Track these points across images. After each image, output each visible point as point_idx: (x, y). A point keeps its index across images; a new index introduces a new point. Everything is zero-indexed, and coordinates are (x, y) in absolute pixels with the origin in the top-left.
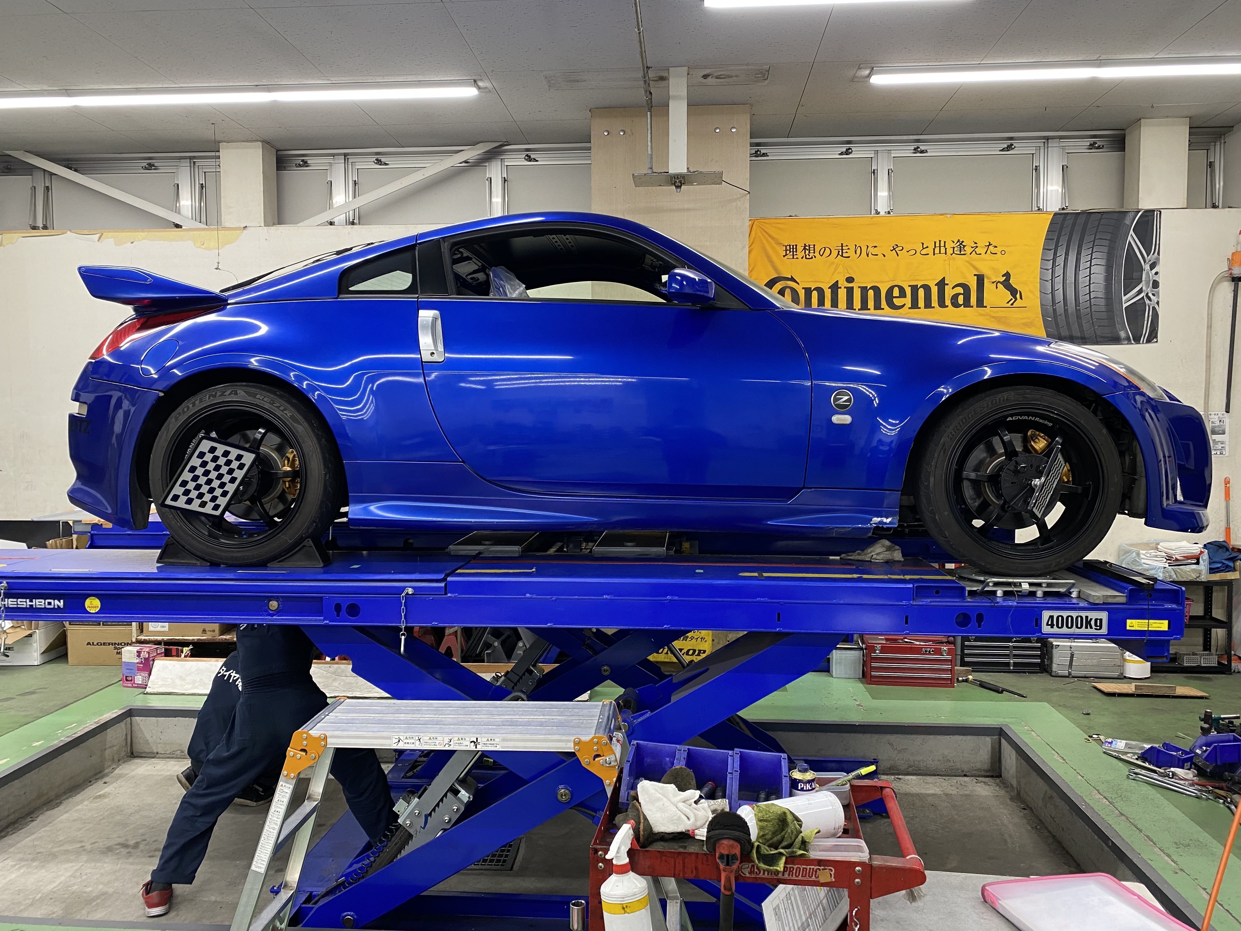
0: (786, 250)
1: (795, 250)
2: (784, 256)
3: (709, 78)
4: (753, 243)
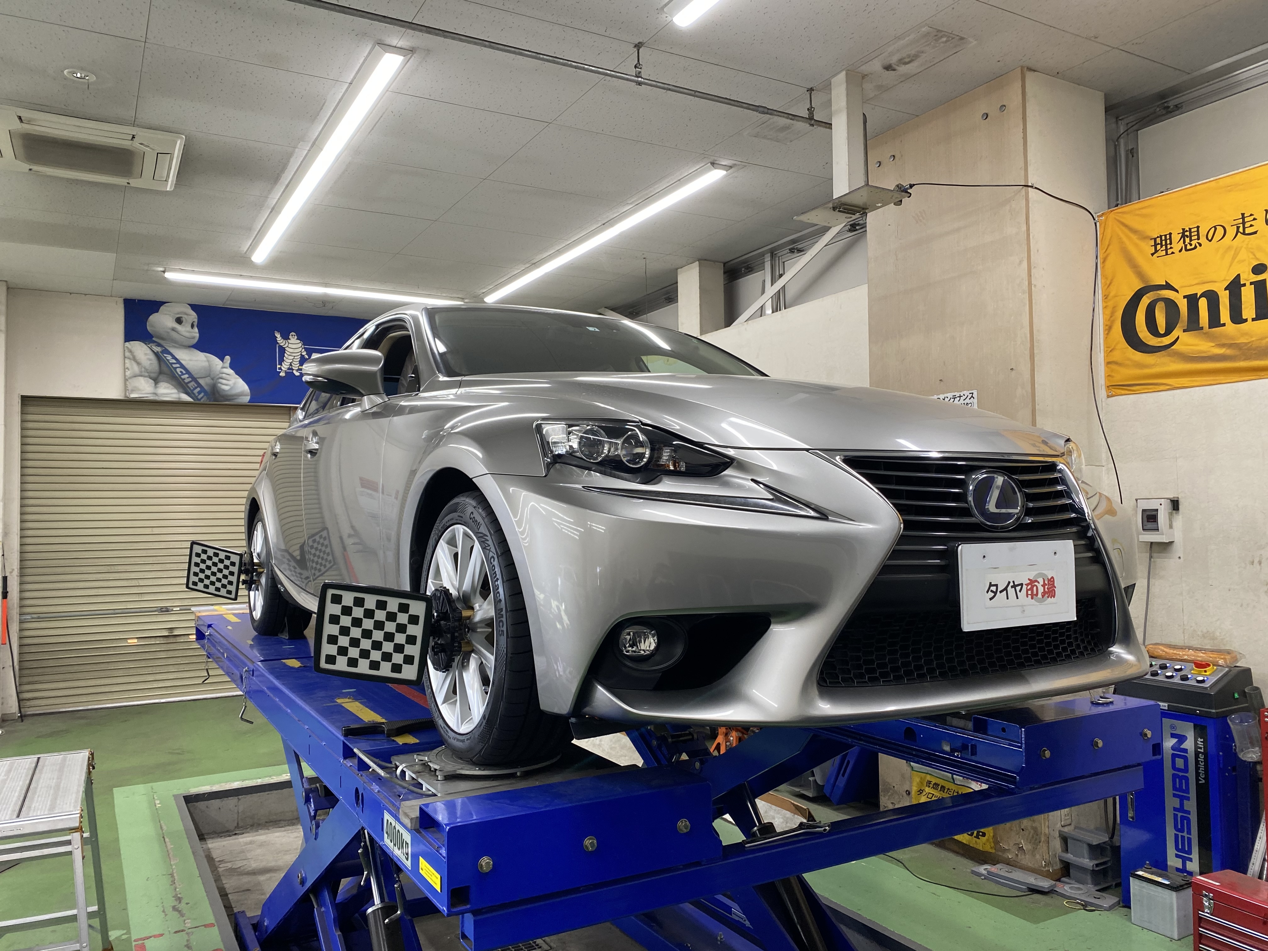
0: (1155, 245)
1: (1168, 242)
2: (1152, 254)
3: (897, 68)
4: (1109, 245)
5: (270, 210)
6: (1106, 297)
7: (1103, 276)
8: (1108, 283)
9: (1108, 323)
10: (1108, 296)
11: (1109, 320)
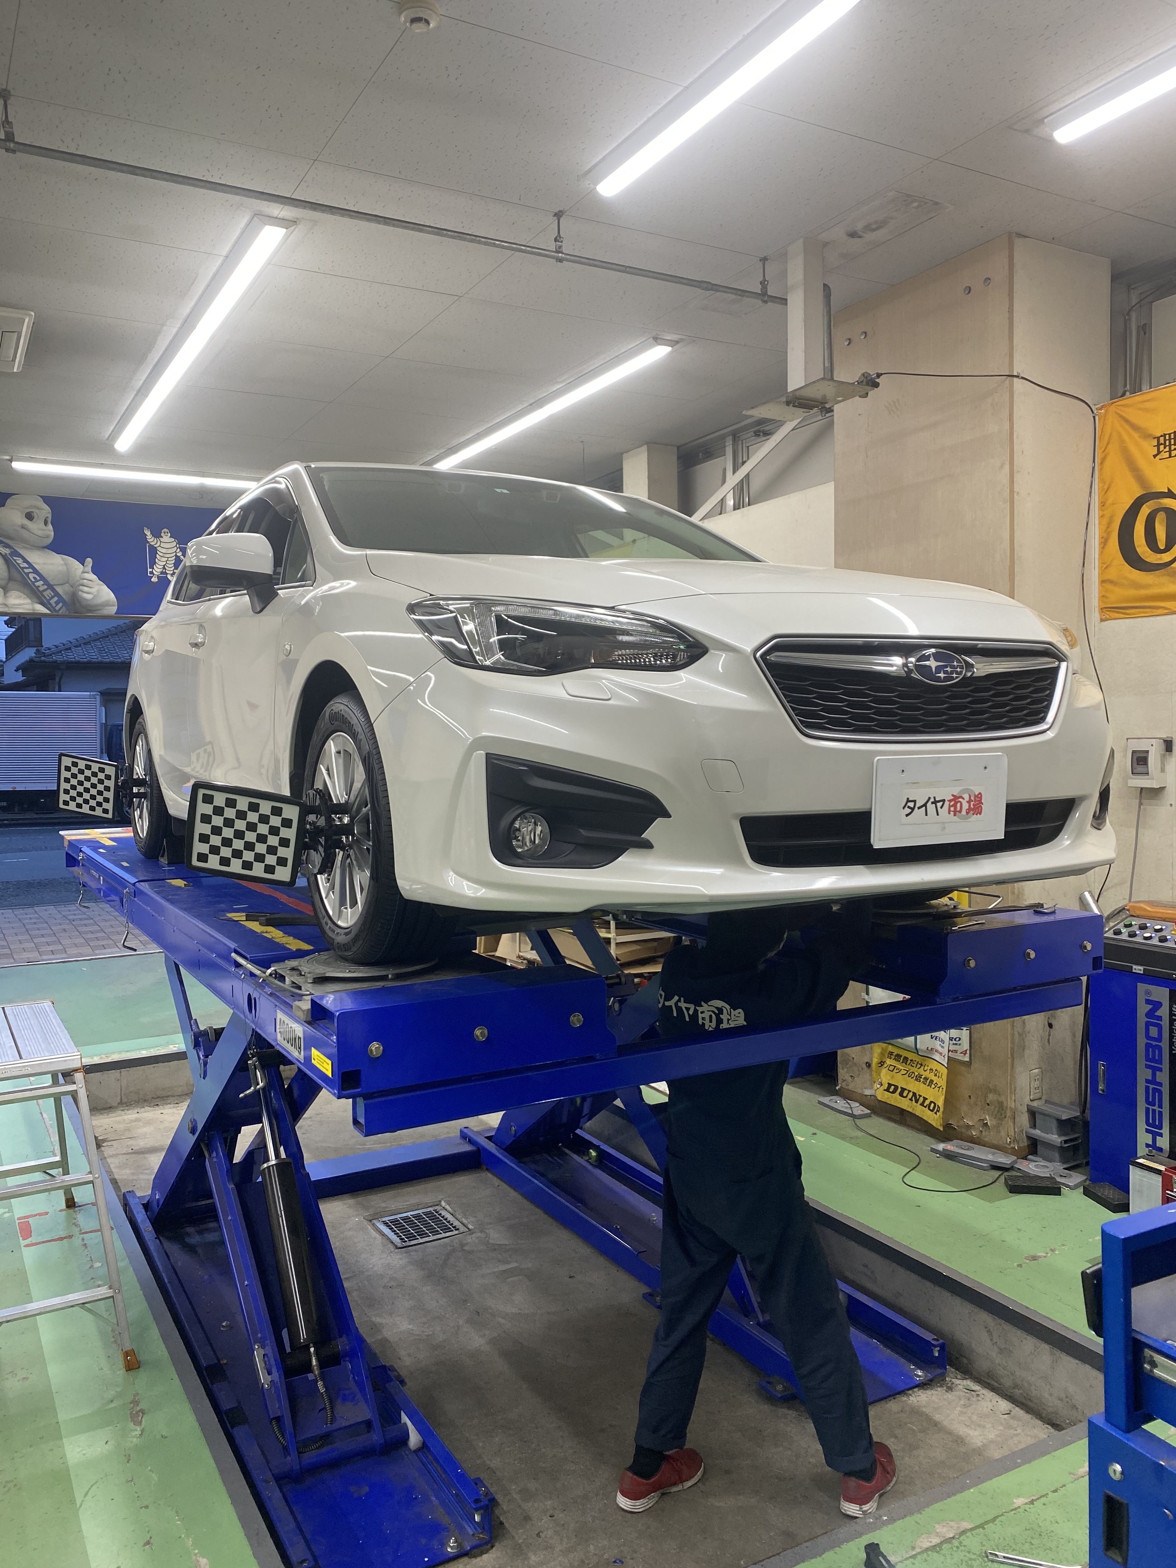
0: (1159, 445)
2: (1155, 456)
3: (863, 234)
4: (1108, 444)
5: (135, 392)
6: (1103, 504)
7: (1102, 481)
8: (1106, 487)
9: (1105, 535)
10: (1105, 503)
11: (1105, 531)
